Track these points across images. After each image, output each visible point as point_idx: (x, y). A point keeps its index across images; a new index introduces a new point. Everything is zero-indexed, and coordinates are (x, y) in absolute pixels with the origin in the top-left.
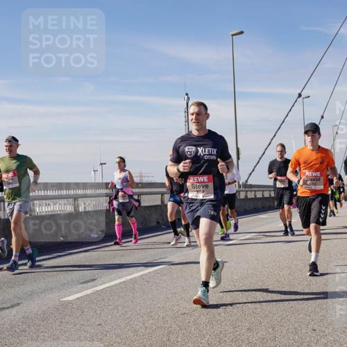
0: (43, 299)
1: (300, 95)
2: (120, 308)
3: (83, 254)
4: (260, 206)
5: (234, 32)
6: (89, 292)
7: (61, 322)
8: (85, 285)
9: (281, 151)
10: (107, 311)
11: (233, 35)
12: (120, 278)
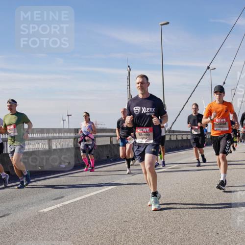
0: (26, 210)
1: (208, 68)
2: (81, 217)
3: (55, 179)
4: (180, 145)
5: (162, 23)
6: (58, 206)
7: (39, 227)
8: (56, 201)
9: (195, 109)
10: (71, 219)
11: (161, 25)
12: (81, 196)
